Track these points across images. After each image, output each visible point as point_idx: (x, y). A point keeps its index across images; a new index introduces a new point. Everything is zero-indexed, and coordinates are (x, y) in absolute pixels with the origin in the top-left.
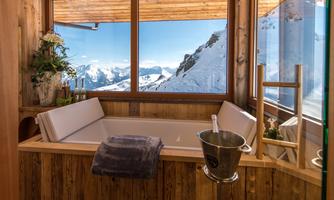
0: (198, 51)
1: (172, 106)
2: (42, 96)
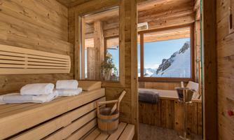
0: (173, 56)
1: (161, 83)
2: (106, 78)
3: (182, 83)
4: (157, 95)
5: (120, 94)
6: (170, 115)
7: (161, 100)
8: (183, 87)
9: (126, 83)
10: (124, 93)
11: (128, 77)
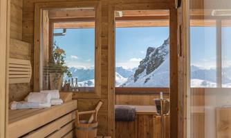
3: (161, 93)
4: (134, 110)
5: (96, 105)
6: (148, 134)
7: (139, 115)
8: (162, 98)
9: (102, 94)
10: (101, 103)
11: (105, 87)
